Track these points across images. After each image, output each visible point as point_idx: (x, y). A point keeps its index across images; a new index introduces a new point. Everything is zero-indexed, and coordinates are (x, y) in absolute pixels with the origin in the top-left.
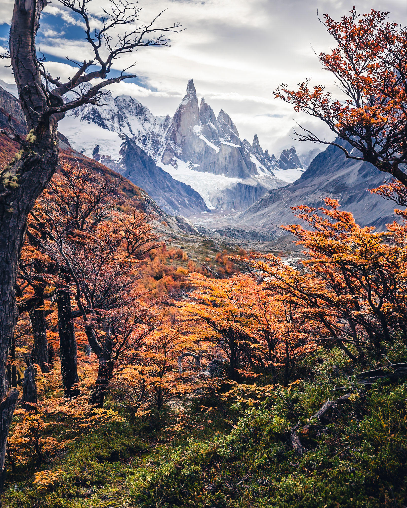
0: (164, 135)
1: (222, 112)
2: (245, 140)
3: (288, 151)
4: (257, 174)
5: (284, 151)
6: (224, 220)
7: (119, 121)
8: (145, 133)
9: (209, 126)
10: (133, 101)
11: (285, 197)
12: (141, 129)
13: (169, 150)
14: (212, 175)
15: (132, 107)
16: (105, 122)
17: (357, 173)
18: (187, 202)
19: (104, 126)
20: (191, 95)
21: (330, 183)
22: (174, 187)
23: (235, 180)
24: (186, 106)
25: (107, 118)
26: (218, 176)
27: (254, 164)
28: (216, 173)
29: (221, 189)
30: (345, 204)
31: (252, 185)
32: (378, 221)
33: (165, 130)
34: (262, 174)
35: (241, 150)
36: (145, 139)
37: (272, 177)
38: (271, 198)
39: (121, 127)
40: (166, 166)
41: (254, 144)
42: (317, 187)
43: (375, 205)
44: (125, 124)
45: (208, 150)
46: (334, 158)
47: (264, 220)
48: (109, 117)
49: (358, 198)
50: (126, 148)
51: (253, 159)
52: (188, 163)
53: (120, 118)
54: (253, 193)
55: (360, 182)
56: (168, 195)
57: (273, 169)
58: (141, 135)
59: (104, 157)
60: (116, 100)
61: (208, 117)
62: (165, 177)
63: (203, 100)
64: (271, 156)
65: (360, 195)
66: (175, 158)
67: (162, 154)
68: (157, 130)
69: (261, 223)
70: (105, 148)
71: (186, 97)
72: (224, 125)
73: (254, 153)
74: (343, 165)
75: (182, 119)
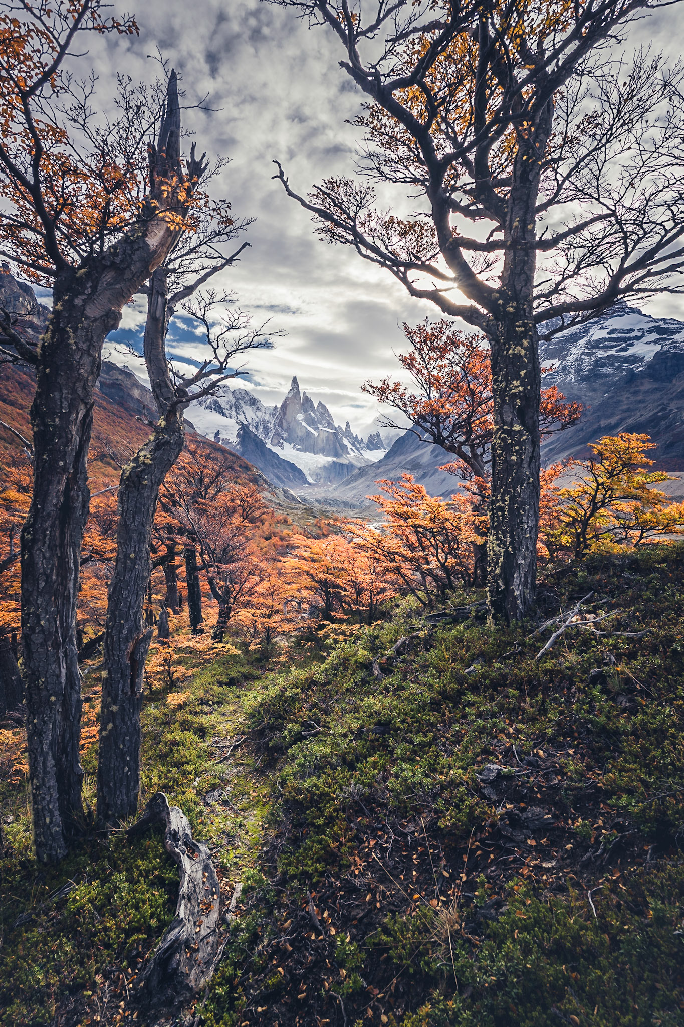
0: (273, 422)
1: (320, 403)
2: (339, 426)
3: (374, 435)
4: (348, 454)
5: (371, 435)
6: (321, 492)
7: (236, 411)
8: (257, 420)
9: (309, 414)
10: (247, 394)
11: (372, 473)
12: (254, 417)
13: (277, 434)
14: (312, 455)
15: (247, 398)
16: (224, 411)
17: (430, 454)
18: (291, 477)
19: (224, 415)
20: (295, 389)
21: (408, 462)
22: (280, 465)
23: (331, 459)
24: (291, 398)
25: (226, 408)
26: (316, 456)
27: (346, 446)
28: (315, 453)
29: (319, 466)
30: (418, 479)
31: (345, 463)
32: (445, 493)
33: (273, 417)
34: (352, 454)
35: (335, 435)
36: (257, 425)
37: (361, 457)
38: (360, 474)
39: (238, 415)
40: (274, 447)
41: (346, 429)
42: (397, 465)
43: (444, 480)
44: (241, 413)
45: (309, 434)
46: (411, 441)
47: (354, 492)
48: (228, 407)
49: (430, 474)
50: (241, 432)
51: (345, 442)
52: (292, 444)
53: (237, 408)
54: (345, 470)
55: (431, 461)
56: (275, 471)
57: (362, 450)
58: (254, 422)
59: (223, 440)
60: (233, 392)
61: (309, 407)
62: (273, 456)
63: (304, 393)
64: (360, 439)
65: (431, 472)
66: (281, 441)
67: (271, 437)
68: (267, 417)
69: (351, 494)
70: (225, 432)
71: (291, 390)
72: (322, 414)
73: (346, 437)
74: (419, 447)
75: (288, 408)
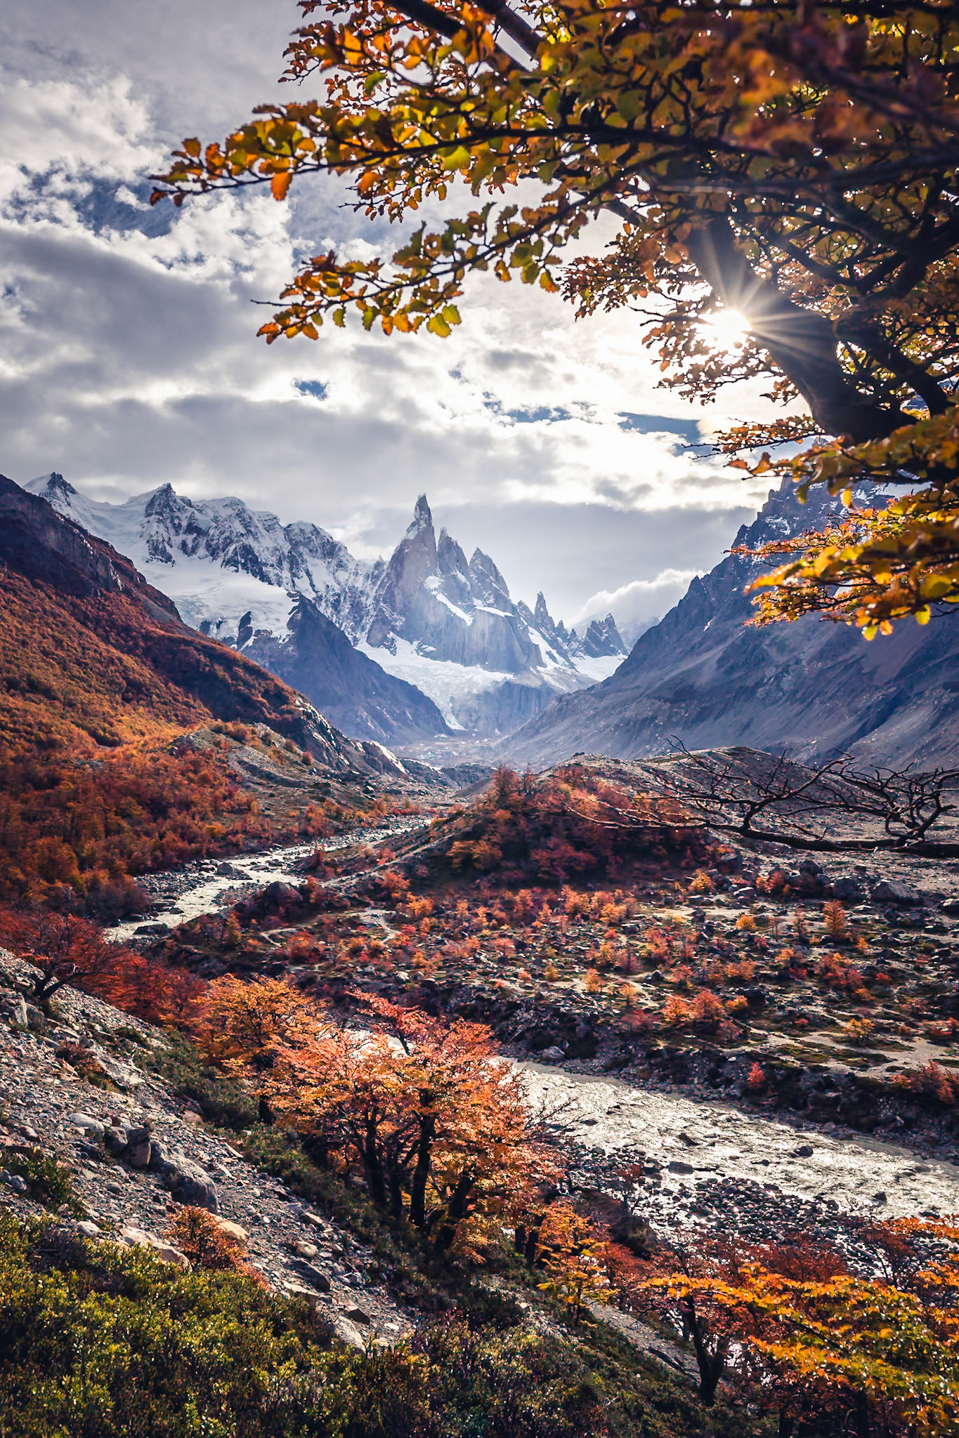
0: (373, 594)
1: (478, 553)
2: (520, 603)
3: (601, 623)
4: (544, 665)
5: (594, 623)
6: (473, 750)
7: (291, 569)
8: (338, 590)
9: (455, 577)
10: (318, 533)
11: (586, 707)
12: (332, 583)
13: (382, 620)
14: (458, 666)
15: (316, 542)
16: (264, 569)
17: (715, 667)
18: (409, 716)
19: (264, 578)
20: (422, 522)
21: (666, 683)
22: (385, 689)
23: (500, 676)
24: (414, 541)
25: (270, 562)
26: (469, 668)
27: (536, 646)
28: (465, 663)
29: (475, 691)
30: (693, 722)
31: (533, 685)
33: (374, 584)
34: (551, 665)
35: (512, 621)
36: (338, 601)
37: (569, 671)
38: (560, 710)
39: (296, 580)
40: (375, 650)
41: (537, 609)
42: (642, 690)
43: (748, 726)
44: (302, 574)
45: (452, 620)
46: (675, 637)
48: (273, 560)
49: (715, 713)
50: (299, 616)
51: (535, 637)
52: (416, 643)
53: (294, 562)
54: (533, 701)
55: (719, 682)
56: (373, 703)
57: (573, 655)
58: (331, 593)
59: (258, 632)
60: (288, 530)
61: (454, 561)
62: (369, 670)
63: (443, 532)
64: (570, 632)
65: (719, 707)
66: (391, 635)
67: (368, 627)
68: (360, 583)
70: (262, 617)
71: (413, 525)
72: (482, 576)
73: (537, 627)
74: (692, 651)
75: (406, 564)
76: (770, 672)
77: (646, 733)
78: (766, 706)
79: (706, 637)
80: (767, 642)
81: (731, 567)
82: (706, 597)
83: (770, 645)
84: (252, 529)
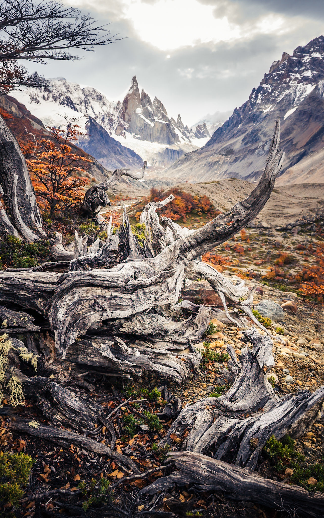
0: (117, 115)
1: (156, 99)
2: (172, 118)
3: (201, 126)
4: (179, 141)
6: (154, 174)
7: (85, 106)
8: (103, 114)
9: (147, 108)
10: (95, 91)
11: (195, 157)
12: (101, 111)
13: (120, 125)
14: (149, 142)
15: (94, 95)
16: (75, 106)
17: (241, 142)
18: (131, 161)
19: (75, 109)
20: (135, 87)
21: (223, 148)
22: (122, 151)
23: (165, 146)
24: (131, 95)
25: (77, 103)
26: (153, 143)
27: (177, 135)
28: (151, 141)
29: (155, 152)
30: (232, 163)
31: (176, 149)
32: (252, 174)
33: (117, 111)
34: (183, 142)
35: (168, 126)
36: (103, 118)
37: (190, 144)
38: (186, 159)
39: (87, 110)
40: (118, 136)
41: (178, 121)
42: (215, 151)
43: (251, 163)
44: (90, 108)
45: (146, 125)
46: (227, 131)
47: (180, 174)
48: (78, 102)
49: (240, 159)
50: (89, 124)
51: (177, 131)
52: (133, 134)
53: (86, 103)
54: (176, 155)
55: (242, 148)
56: (118, 157)
57: (191, 138)
58: (101, 115)
60: (83, 90)
61: (147, 102)
62: (116, 144)
63: (142, 91)
64: (190, 129)
65: (242, 157)
66: (124, 131)
67: (115, 128)
68: (112, 111)
69: (177, 175)
71: (131, 88)
72: (157, 108)
73: (178, 127)
74: (233, 136)
75: (129, 103)
76: (261, 144)
77: (215, 167)
78: (258, 156)
79: (238, 131)
80: (260, 132)
81: (249, 105)
82: (239, 116)
83: (261, 134)
84: (70, 90)
